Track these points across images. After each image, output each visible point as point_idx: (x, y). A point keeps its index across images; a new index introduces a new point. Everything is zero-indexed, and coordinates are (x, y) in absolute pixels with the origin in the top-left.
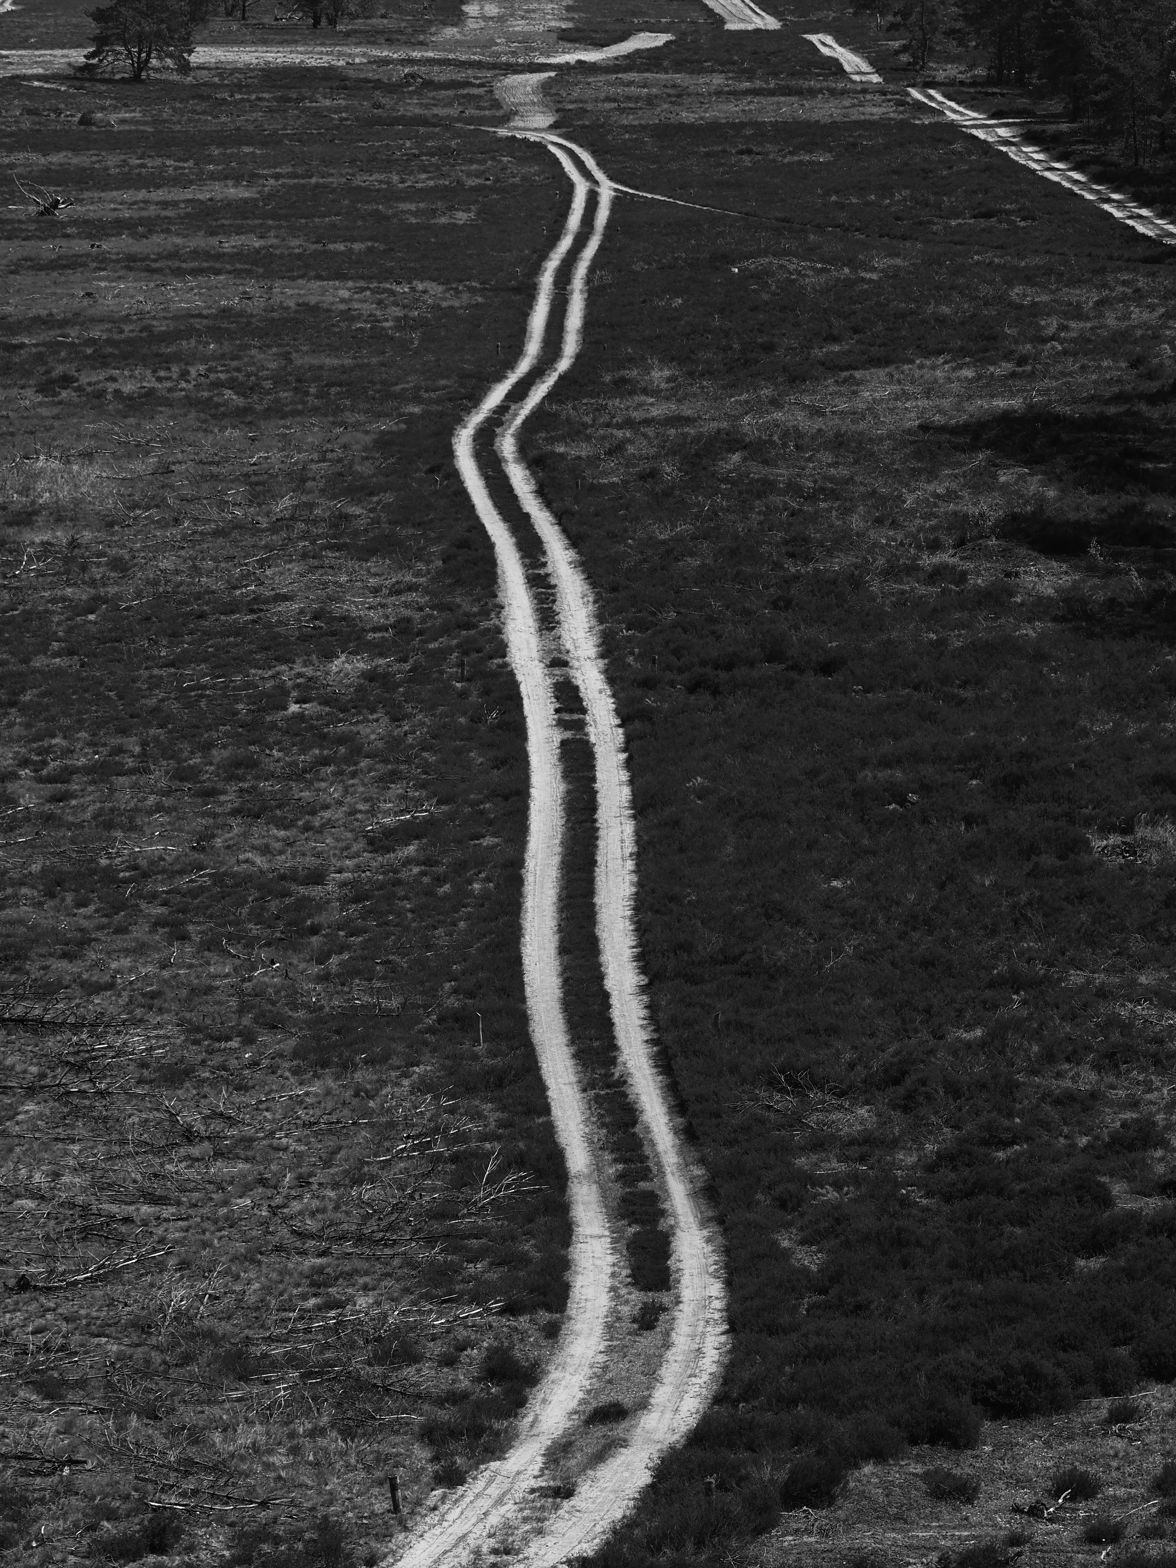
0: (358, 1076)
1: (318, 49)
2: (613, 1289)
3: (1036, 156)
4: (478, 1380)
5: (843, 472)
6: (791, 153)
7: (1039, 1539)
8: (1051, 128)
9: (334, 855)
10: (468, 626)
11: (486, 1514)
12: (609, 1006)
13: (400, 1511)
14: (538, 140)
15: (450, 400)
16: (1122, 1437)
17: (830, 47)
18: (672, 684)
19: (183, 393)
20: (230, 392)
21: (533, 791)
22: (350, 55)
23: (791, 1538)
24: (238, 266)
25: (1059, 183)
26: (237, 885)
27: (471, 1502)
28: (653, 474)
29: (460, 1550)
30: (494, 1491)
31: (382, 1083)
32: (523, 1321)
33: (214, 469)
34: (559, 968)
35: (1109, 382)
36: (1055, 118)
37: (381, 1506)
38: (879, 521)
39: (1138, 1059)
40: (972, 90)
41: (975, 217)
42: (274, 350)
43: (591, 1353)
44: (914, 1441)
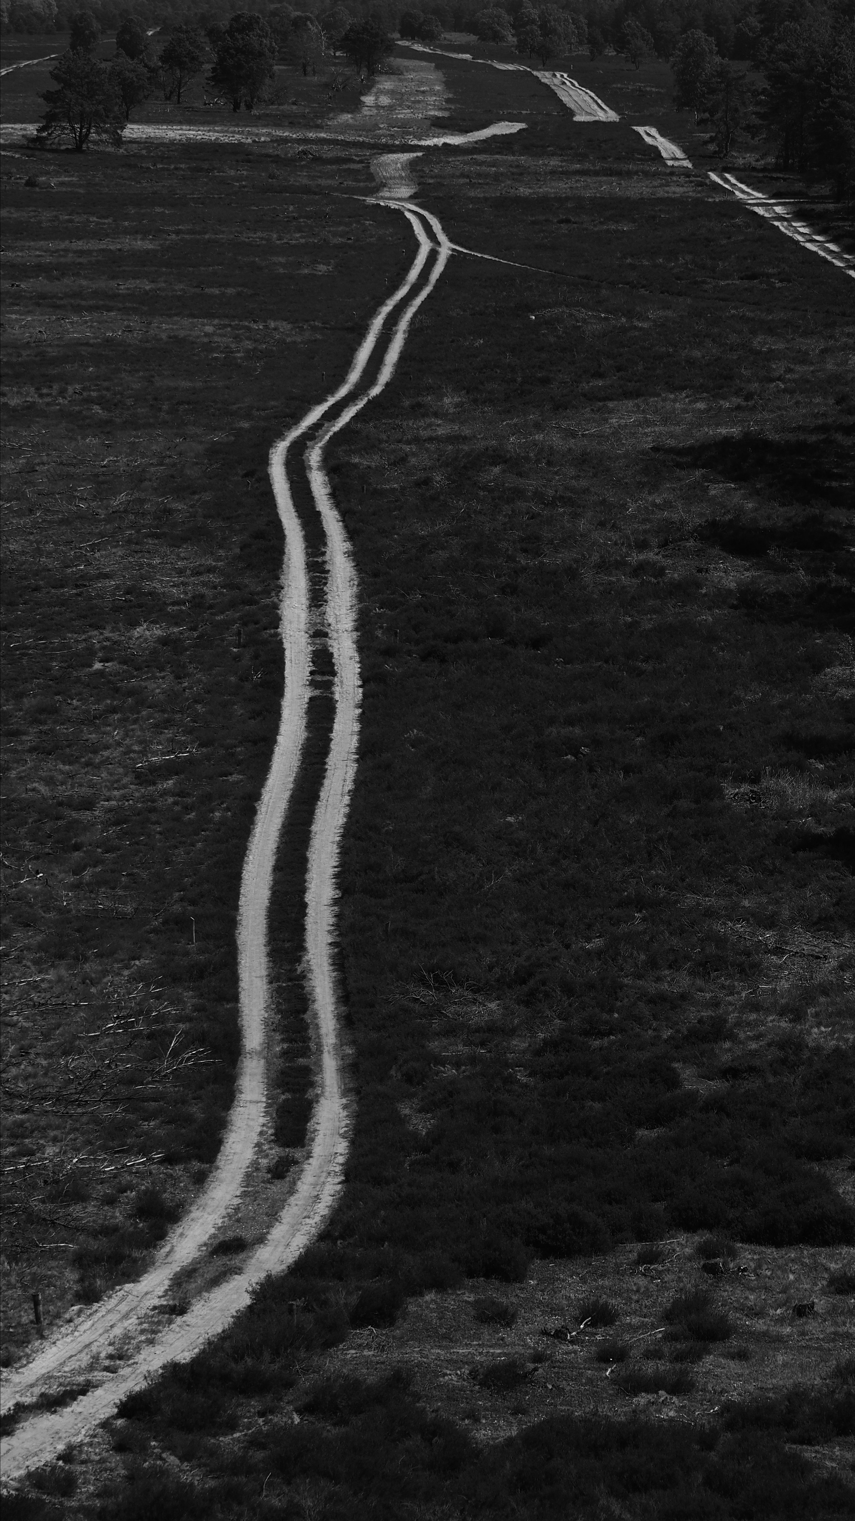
0: (87, 967)
1: (231, 129)
2: (258, 1145)
3: (802, 230)
4: (130, 1216)
5: (584, 483)
6: (601, 223)
7: (559, 1357)
8: (819, 207)
9: (106, 786)
10: (251, 602)
11: (112, 1327)
12: (305, 915)
13: (41, 1322)
14: (397, 207)
15: (276, 417)
16: (646, 1276)
17: (653, 137)
18: (409, 653)
19: (58, 407)
20: (98, 407)
21: (280, 738)
22: (257, 135)
23: (353, 1351)
24: (128, 305)
25: (816, 253)
26: (22, 809)
27: (103, 1316)
28: (427, 482)
29: (83, 1354)
30: (124, 1308)
31: (105, 973)
32: (178, 1170)
33: (72, 470)
34: (271, 883)
35: (816, 416)
36: (823, 199)
37: (27, 1318)
38: (602, 524)
39: (727, 968)
40: (761, 175)
41: (742, 279)
42: (141, 374)
43: (228, 1197)
44: (471, 1275)
